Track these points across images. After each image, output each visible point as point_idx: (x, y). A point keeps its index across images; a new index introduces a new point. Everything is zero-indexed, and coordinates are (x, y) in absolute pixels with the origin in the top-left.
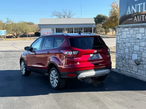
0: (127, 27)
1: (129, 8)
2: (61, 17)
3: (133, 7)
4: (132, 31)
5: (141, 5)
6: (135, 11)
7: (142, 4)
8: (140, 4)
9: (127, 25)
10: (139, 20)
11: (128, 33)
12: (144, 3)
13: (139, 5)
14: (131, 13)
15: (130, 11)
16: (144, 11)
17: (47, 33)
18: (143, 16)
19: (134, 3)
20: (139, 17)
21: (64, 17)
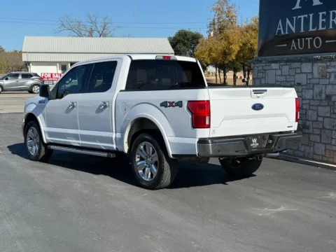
0: (276, 62)
1: (280, 22)
2: (83, 33)
3: (288, 21)
4: (286, 69)
5: (305, 18)
6: (294, 30)
7: (306, 16)
8: (302, 17)
9: (276, 58)
11: (279, 72)
12: (311, 15)
13: (300, 18)
14: (284, 31)
15: (281, 28)
16: (311, 29)
17: (52, 76)
18: (309, 39)
19: (291, 14)
20: (301, 41)
21: (91, 35)
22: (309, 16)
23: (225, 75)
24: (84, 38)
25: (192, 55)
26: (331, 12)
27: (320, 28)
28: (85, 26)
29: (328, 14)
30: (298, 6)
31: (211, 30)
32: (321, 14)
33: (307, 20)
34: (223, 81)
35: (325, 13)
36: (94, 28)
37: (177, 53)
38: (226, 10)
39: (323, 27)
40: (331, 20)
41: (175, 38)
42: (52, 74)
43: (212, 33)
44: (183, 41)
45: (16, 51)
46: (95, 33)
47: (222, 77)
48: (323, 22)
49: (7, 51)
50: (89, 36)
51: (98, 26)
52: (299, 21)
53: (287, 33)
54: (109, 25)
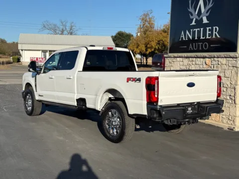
0: (180, 57)
1: (183, 33)
3: (187, 32)
4: (186, 61)
5: (198, 30)
6: (191, 37)
7: (199, 29)
8: (196, 30)
9: (180, 54)
10: (196, 48)
11: (181, 63)
12: (202, 29)
13: (195, 31)
14: (185, 39)
15: (183, 36)
16: (202, 38)
17: (37, 59)
18: (200, 44)
19: (190, 28)
20: (195, 45)
21: (62, 33)
22: (200, 30)
23: (147, 60)
24: (58, 35)
25: (126, 47)
26: (214, 28)
27: (208, 37)
28: (58, 28)
29: (212, 29)
30: (193, 23)
31: (138, 32)
32: (208, 28)
33: (199, 32)
34: (145, 64)
35: (210, 28)
36: (64, 29)
37: (117, 46)
38: (148, 20)
39: (209, 36)
40: (214, 33)
41: (115, 37)
42: (37, 58)
43: (139, 34)
44: (121, 38)
45: (14, 42)
46: (65, 32)
47: (145, 61)
48: (209, 34)
49: (8, 42)
50: (61, 34)
51: (67, 28)
52: (194, 32)
53: (187, 39)
54: (74, 27)
